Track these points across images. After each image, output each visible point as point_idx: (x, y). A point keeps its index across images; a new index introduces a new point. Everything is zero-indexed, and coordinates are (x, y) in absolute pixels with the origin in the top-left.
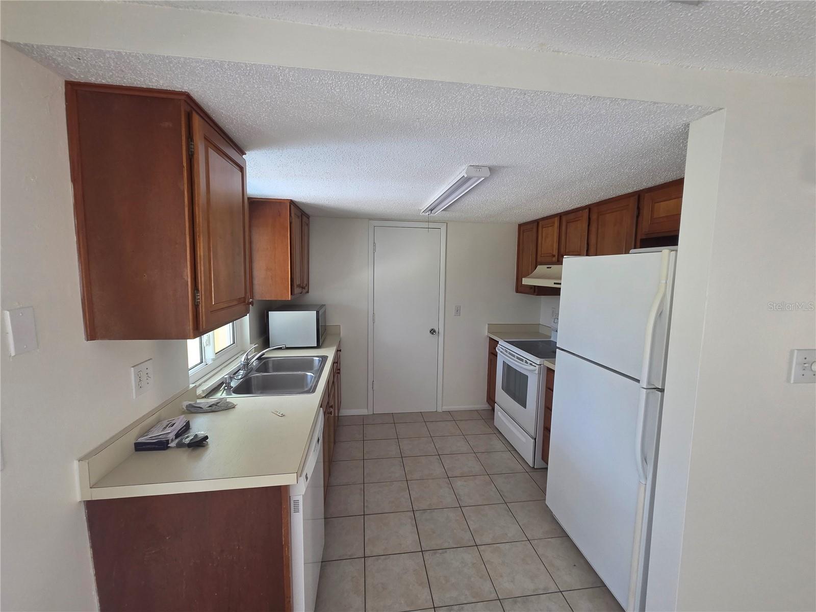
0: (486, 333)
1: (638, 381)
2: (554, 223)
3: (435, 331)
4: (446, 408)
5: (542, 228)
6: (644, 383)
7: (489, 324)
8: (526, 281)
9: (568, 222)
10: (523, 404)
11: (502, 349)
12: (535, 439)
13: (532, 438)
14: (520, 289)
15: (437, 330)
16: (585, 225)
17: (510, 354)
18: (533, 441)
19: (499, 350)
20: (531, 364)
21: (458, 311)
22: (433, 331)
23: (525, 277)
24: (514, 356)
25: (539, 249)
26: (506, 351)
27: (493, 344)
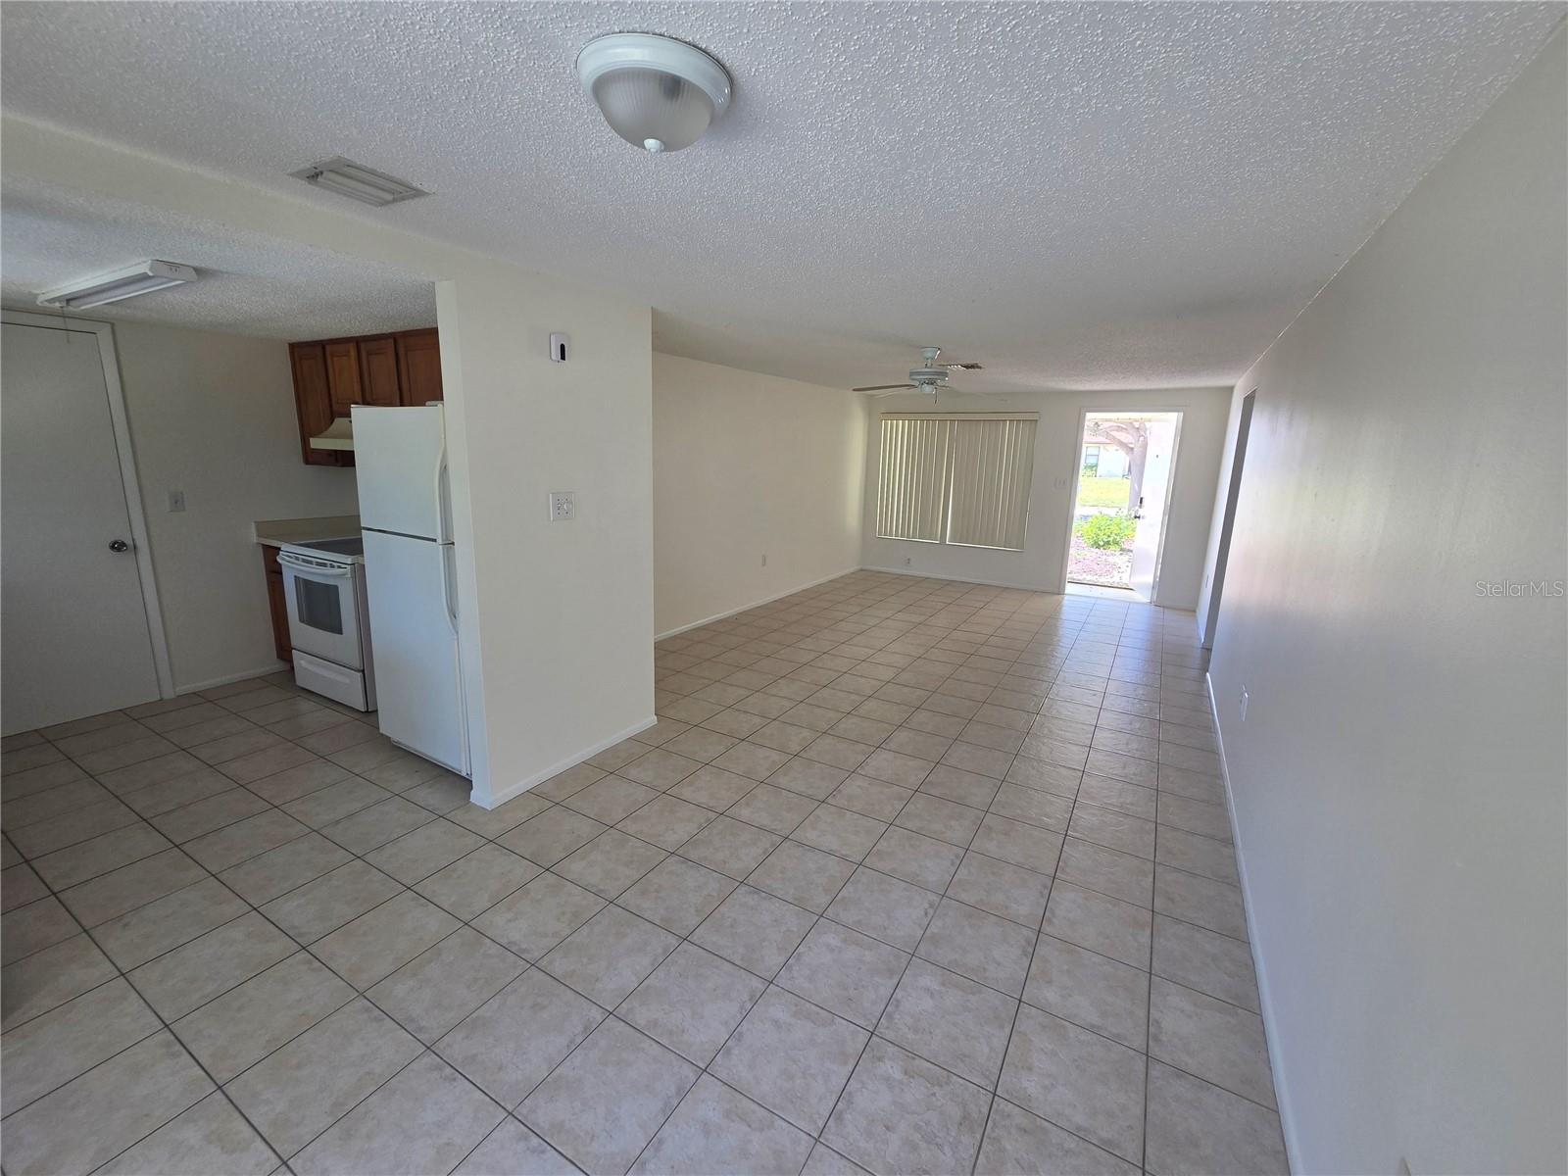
0: (255, 539)
1: (435, 540)
2: (349, 352)
3: (123, 544)
4: (184, 688)
5: (332, 356)
6: (440, 541)
7: (255, 522)
8: (316, 443)
9: (369, 354)
10: (337, 629)
11: (289, 557)
12: (363, 671)
13: (358, 671)
14: (311, 457)
15: (129, 542)
16: (392, 362)
17: (304, 561)
18: (359, 674)
19: (284, 559)
20: (339, 567)
21: (177, 502)
22: (118, 546)
23: (314, 436)
24: (311, 562)
25: (332, 392)
26: (297, 559)
27: (271, 552)
